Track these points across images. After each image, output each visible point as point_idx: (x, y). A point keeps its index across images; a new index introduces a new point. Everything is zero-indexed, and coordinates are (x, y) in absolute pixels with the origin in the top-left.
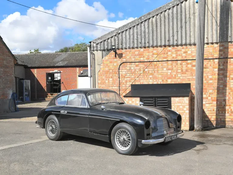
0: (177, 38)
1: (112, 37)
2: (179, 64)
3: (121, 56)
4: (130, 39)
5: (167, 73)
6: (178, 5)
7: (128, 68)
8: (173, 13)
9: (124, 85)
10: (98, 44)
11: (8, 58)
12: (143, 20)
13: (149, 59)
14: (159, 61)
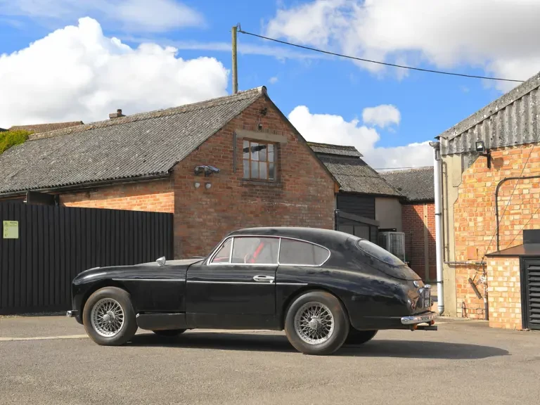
1: (481, 123)
3: (499, 163)
4: (518, 124)
7: (516, 192)
9: (507, 233)
10: (453, 140)
11: (319, 180)
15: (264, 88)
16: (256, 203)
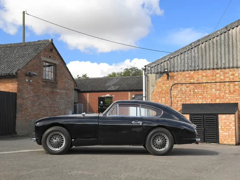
0: (225, 62)
1: (165, 61)
2: (227, 85)
3: (172, 78)
4: (181, 62)
5: (216, 94)
6: (225, 32)
7: (179, 89)
8: (220, 40)
9: (175, 105)
10: (152, 67)
12: (193, 46)
13: (198, 80)
14: (207, 83)
15: (52, 40)
16: (48, 90)
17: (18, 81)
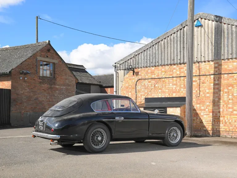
0: (180, 57)
1: (131, 58)
2: (182, 80)
3: (137, 74)
4: (144, 59)
5: (173, 88)
6: (181, 29)
7: (143, 84)
8: (177, 36)
9: (139, 99)
10: (121, 64)
11: (70, 78)
12: (154, 44)
13: (158, 76)
14: (166, 78)
15: (49, 41)
16: (46, 86)
17: (12, 79)
